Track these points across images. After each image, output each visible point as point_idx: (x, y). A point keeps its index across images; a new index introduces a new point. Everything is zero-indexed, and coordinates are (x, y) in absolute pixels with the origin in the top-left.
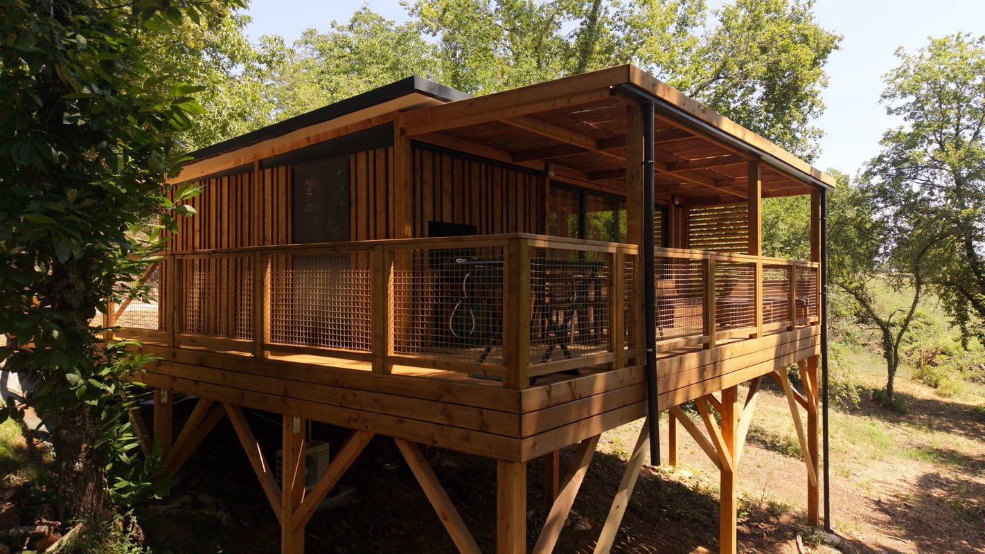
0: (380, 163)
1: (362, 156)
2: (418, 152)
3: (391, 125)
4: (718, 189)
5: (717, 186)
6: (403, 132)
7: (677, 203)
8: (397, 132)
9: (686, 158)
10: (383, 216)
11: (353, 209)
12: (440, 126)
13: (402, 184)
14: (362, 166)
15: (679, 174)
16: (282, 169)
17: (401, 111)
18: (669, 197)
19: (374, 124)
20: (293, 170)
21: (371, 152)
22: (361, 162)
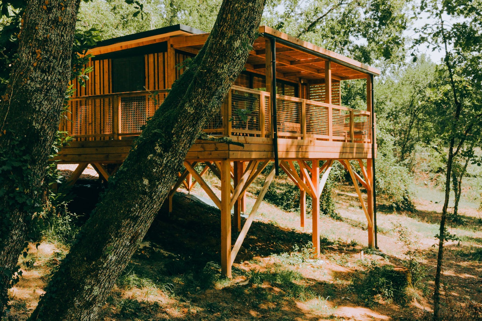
0: (161, 59)
1: (151, 56)
2: (177, 54)
3: (166, 42)
4: (319, 74)
5: (318, 73)
6: (172, 46)
7: (302, 82)
8: (169, 46)
9: (298, 59)
10: (162, 82)
11: (147, 80)
12: (190, 44)
13: (172, 68)
14: (151, 60)
15: (297, 66)
16: (106, 61)
17: (171, 37)
18: (298, 79)
19: (157, 42)
20: (112, 61)
21: (156, 54)
22: (151, 59)
